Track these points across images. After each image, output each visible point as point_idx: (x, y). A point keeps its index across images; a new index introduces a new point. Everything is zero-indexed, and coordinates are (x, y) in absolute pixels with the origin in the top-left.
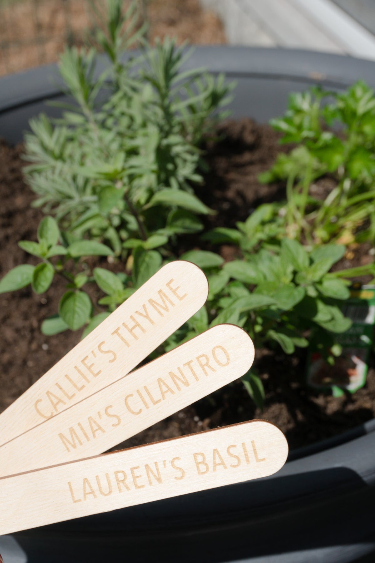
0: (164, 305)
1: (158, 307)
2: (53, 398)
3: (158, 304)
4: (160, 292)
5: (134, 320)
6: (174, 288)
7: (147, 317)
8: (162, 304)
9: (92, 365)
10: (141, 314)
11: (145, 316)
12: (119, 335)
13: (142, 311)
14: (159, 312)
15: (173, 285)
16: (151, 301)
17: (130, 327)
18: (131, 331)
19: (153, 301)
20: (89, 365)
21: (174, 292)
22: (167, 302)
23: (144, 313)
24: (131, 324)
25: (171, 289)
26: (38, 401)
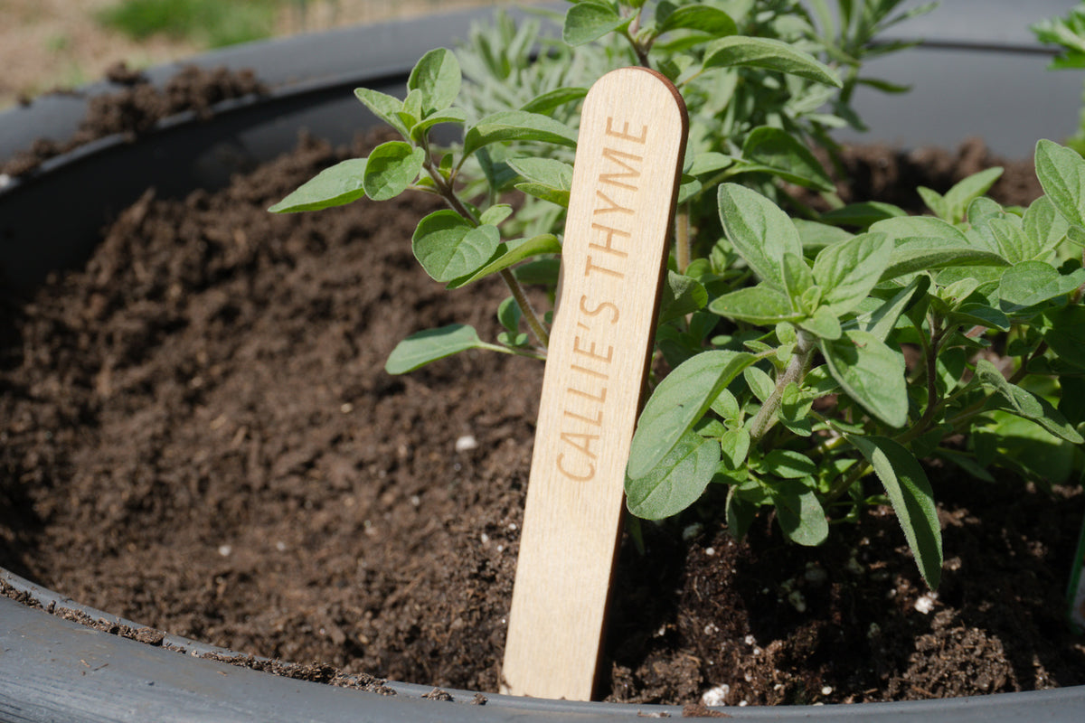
0: (627, 171)
1: (619, 180)
3: (617, 175)
4: (607, 152)
5: (600, 227)
6: (621, 131)
7: (616, 208)
8: (621, 170)
9: (593, 345)
10: (604, 210)
11: (611, 210)
12: (597, 268)
13: (603, 204)
14: (627, 186)
15: (617, 127)
16: (604, 178)
17: (603, 243)
18: (608, 249)
19: (607, 176)
20: (588, 349)
21: (625, 136)
22: (628, 162)
23: (610, 206)
24: (601, 238)
25: (618, 135)
26: (561, 457)
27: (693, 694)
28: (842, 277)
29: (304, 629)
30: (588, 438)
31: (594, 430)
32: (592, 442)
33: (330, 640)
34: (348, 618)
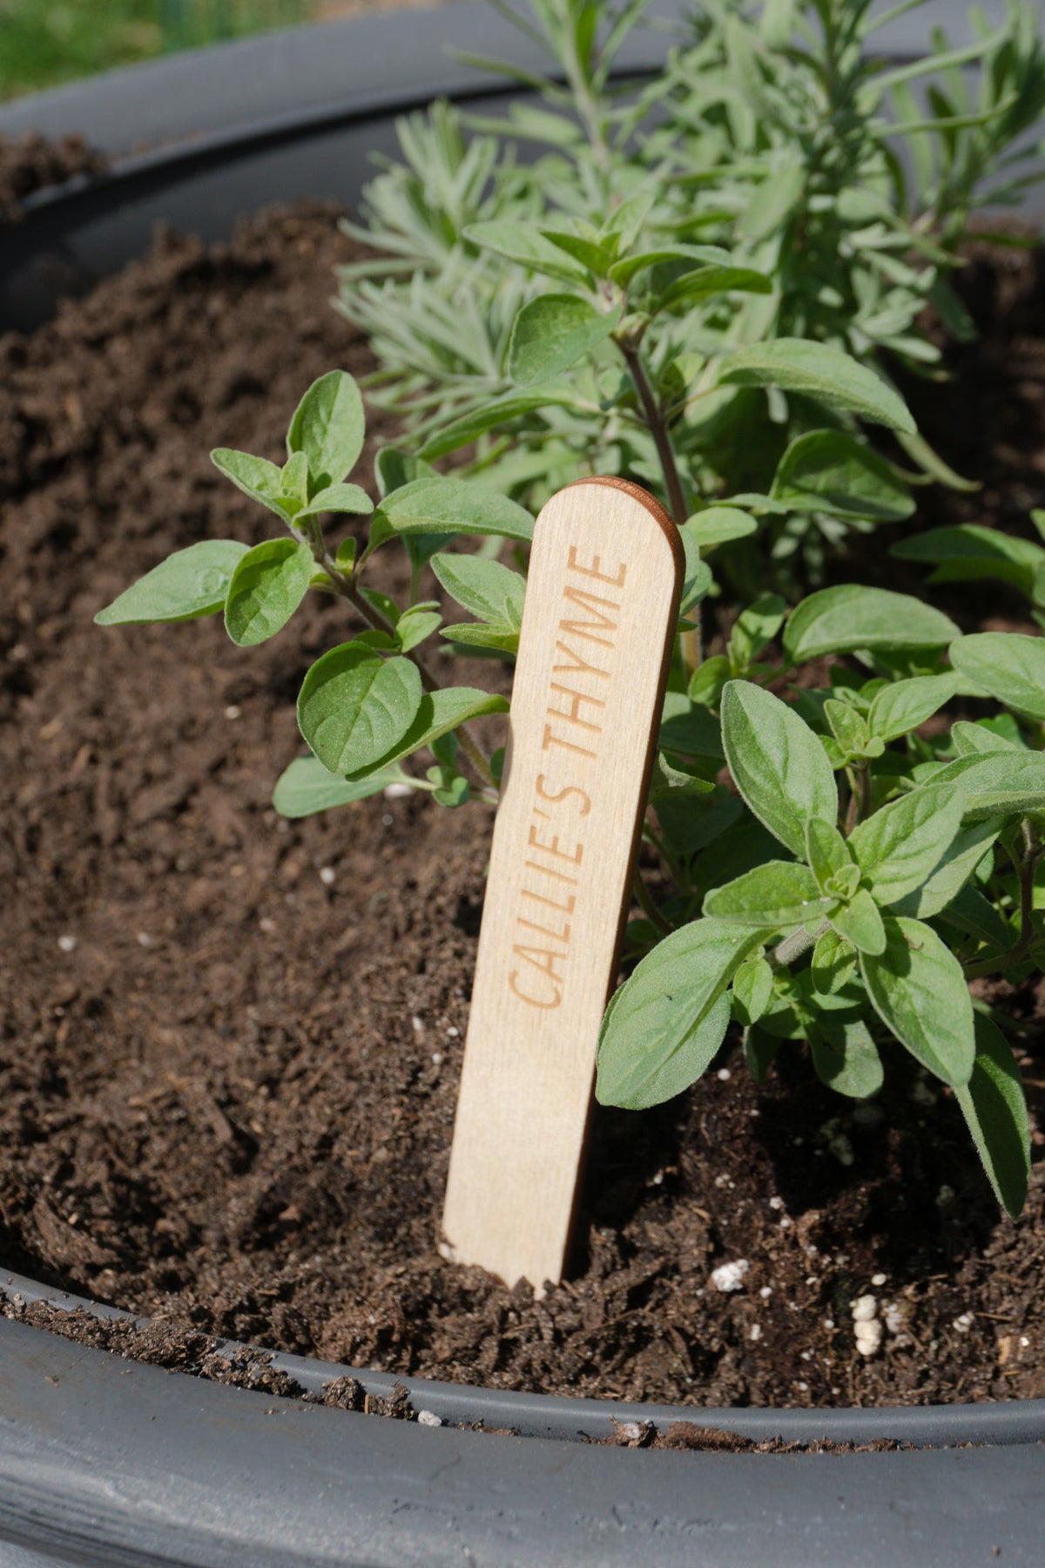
0: (597, 620)
1: (588, 630)
2: (533, 956)
3: (585, 624)
4: (569, 592)
5: (562, 689)
6: (589, 566)
7: (584, 667)
8: (589, 618)
9: (556, 840)
10: (567, 668)
11: (577, 669)
12: (559, 742)
13: (565, 660)
14: (599, 641)
15: (584, 560)
16: (567, 626)
17: (567, 710)
18: (574, 717)
19: (572, 623)
20: (549, 844)
21: (595, 573)
22: (600, 609)
23: (575, 663)
24: (565, 703)
25: (584, 571)
26: (513, 976)
27: (698, 1270)
28: (892, 847)
29: (176, 1114)
30: (551, 956)
31: (558, 946)
32: (557, 962)
33: (210, 1130)
34: (235, 1093)
